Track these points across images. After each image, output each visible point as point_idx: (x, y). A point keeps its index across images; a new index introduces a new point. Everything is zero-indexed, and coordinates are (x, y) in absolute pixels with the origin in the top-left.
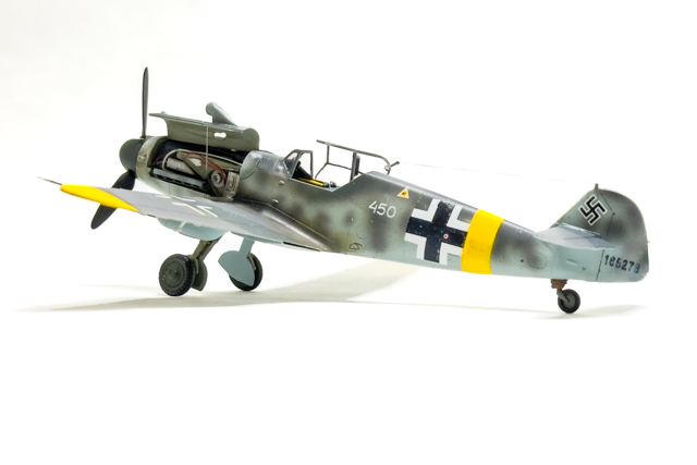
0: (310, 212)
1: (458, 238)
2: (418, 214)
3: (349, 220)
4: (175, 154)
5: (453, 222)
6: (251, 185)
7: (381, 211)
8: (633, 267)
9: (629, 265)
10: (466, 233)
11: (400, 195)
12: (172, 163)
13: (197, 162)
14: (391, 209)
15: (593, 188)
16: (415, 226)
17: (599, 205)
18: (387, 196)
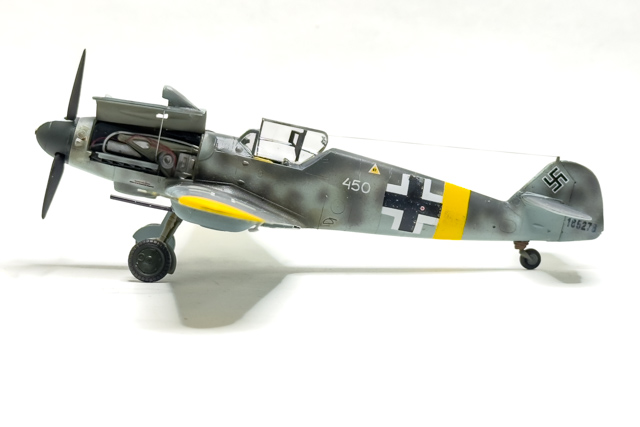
0: (280, 190)
1: (434, 209)
2: (391, 188)
3: (323, 196)
4: (116, 136)
5: (427, 195)
6: (211, 166)
7: (356, 187)
8: (591, 228)
9: (588, 225)
10: (441, 205)
11: (371, 171)
12: (113, 146)
13: (144, 145)
14: (366, 185)
15: (555, 160)
16: (391, 200)
17: (561, 175)
18: (359, 173)
